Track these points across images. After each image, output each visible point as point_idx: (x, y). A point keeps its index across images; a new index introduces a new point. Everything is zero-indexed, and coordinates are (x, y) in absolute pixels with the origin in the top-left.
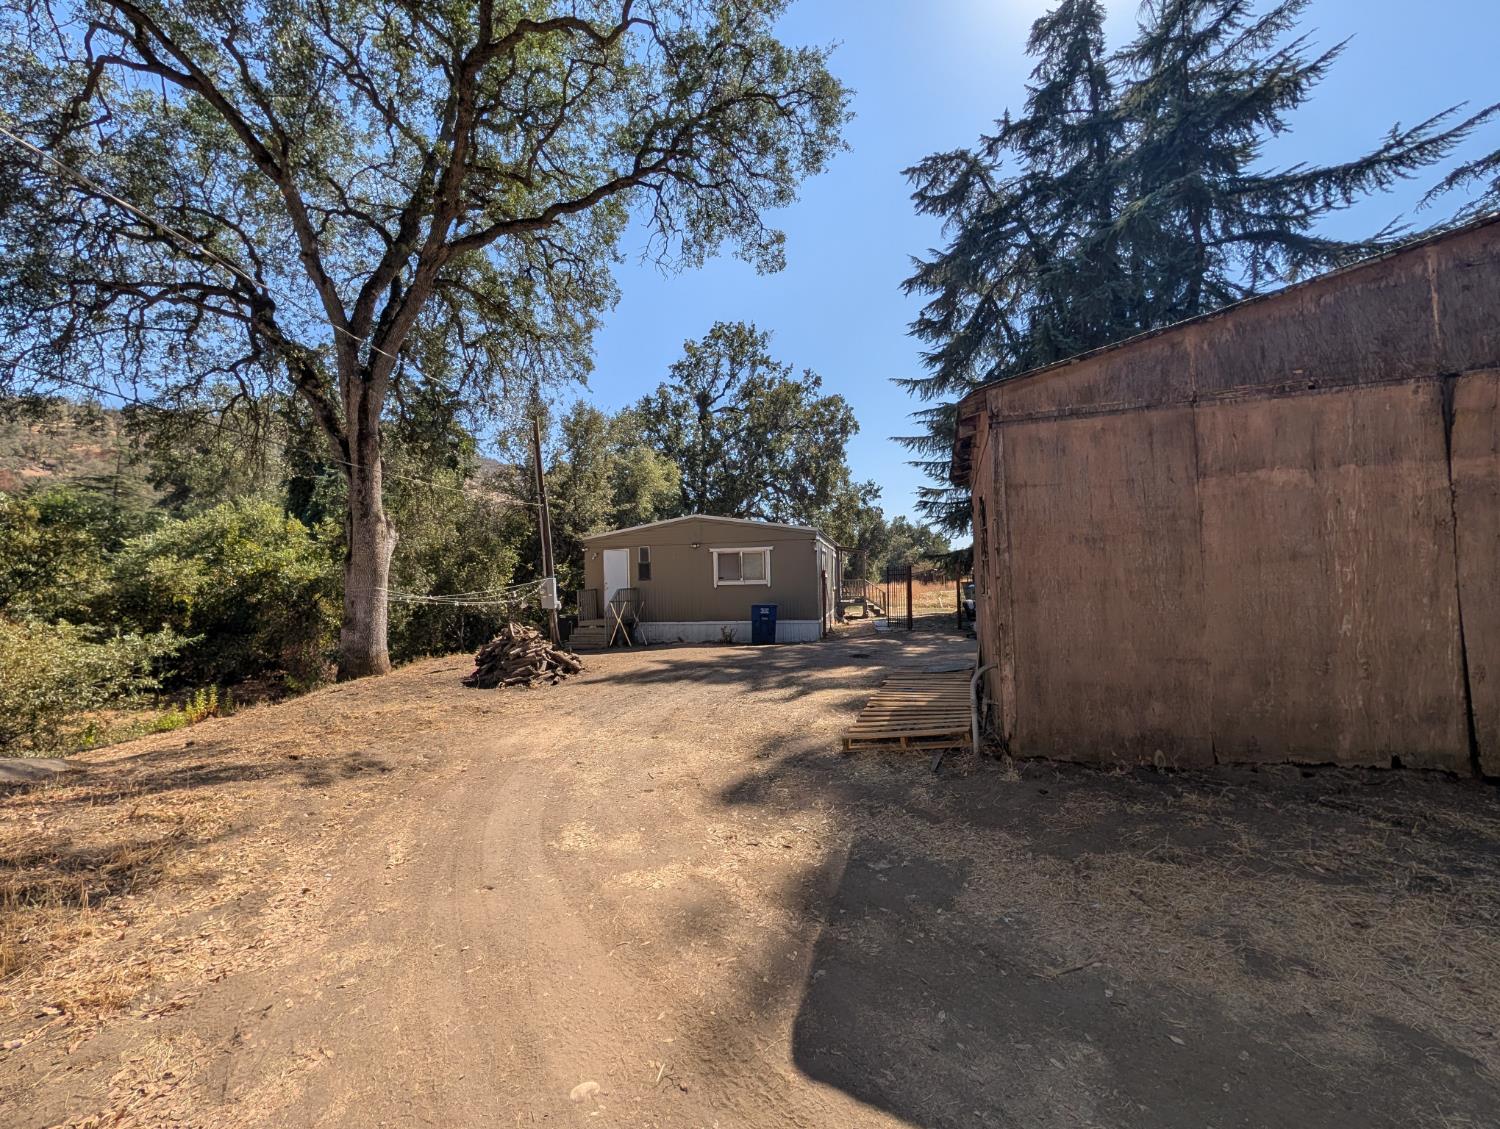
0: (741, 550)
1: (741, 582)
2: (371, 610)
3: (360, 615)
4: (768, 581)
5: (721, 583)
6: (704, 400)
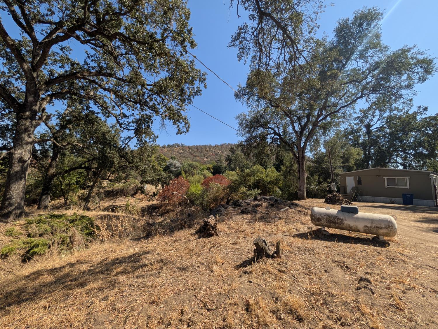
0: (396, 178)
1: (397, 187)
2: (304, 188)
3: (302, 189)
4: (408, 187)
5: (388, 187)
6: (368, 126)
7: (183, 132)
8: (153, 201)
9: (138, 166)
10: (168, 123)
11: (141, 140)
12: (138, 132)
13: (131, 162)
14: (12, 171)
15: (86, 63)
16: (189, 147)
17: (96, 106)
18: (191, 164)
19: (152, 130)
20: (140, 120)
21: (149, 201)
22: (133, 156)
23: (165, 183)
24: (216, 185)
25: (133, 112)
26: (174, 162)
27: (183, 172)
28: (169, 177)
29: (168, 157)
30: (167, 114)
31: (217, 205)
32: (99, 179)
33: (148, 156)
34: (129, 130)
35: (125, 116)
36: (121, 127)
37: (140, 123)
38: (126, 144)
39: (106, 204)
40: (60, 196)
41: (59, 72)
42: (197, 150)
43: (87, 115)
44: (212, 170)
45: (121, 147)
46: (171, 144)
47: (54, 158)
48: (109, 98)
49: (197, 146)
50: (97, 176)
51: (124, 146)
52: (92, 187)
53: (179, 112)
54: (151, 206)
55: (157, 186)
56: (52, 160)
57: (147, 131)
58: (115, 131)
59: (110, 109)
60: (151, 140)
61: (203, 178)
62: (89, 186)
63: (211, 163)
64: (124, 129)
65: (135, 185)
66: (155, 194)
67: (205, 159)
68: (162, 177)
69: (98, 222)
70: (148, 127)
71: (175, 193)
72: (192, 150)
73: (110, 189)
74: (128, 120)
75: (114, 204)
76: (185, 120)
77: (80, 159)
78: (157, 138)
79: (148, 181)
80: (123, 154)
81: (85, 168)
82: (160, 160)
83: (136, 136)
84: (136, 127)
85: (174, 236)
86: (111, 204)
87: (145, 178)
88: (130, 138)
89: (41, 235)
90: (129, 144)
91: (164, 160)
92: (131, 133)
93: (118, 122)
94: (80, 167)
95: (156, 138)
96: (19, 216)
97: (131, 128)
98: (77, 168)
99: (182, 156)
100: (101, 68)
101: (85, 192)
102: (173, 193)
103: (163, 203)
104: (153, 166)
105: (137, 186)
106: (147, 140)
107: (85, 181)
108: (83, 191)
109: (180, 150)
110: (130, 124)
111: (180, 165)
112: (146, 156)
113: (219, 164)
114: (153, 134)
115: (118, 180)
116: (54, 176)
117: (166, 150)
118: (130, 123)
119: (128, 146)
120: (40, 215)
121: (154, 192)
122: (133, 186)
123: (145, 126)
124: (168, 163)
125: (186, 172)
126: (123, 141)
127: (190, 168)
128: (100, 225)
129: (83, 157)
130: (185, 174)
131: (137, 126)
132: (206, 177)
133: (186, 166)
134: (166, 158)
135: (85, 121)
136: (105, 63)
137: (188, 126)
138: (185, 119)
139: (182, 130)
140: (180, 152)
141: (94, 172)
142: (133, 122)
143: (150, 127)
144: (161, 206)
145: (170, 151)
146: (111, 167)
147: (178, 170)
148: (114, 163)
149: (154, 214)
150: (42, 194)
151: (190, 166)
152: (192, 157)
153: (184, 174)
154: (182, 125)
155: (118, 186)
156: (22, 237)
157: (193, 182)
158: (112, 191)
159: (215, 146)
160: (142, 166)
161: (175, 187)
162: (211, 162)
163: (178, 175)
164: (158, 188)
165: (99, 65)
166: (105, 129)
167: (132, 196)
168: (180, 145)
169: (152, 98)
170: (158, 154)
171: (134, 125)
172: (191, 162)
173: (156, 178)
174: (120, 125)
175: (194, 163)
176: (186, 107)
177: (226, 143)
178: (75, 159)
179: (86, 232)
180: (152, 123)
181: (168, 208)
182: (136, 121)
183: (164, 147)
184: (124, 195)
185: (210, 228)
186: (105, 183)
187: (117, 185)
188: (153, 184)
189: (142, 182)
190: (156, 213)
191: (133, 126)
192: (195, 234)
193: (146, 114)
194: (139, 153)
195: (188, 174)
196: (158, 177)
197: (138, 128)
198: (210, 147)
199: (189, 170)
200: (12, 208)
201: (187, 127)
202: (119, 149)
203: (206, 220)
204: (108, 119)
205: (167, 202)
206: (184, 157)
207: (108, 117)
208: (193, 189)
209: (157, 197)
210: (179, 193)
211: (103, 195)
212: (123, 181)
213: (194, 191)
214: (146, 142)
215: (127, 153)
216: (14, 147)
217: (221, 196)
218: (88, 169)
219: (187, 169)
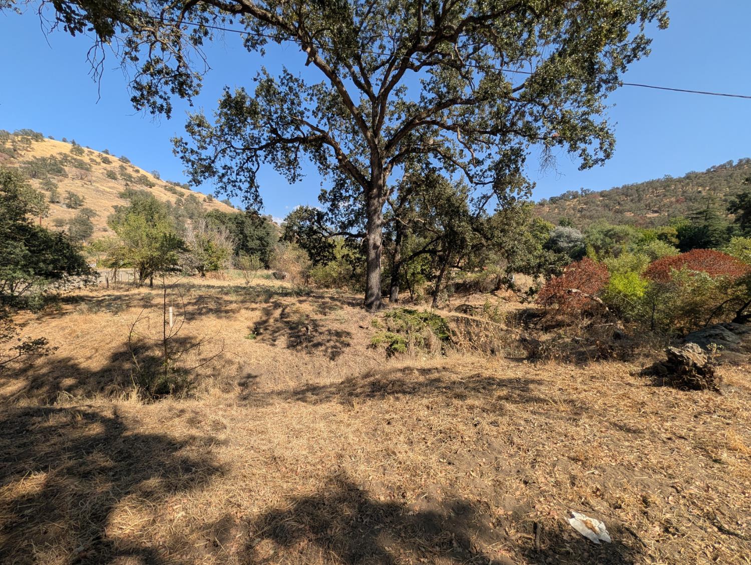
7: (596, 162)
8: (529, 303)
9: (501, 243)
10: (560, 151)
11: (505, 198)
12: (499, 185)
13: (489, 236)
14: (370, 259)
15: (423, 98)
16: (602, 194)
17: (436, 160)
18: (610, 231)
19: (523, 175)
20: (501, 162)
21: (522, 302)
22: (491, 228)
23: (553, 271)
24: (693, 275)
25: (489, 151)
26: (566, 230)
27: (591, 251)
28: (560, 259)
29: (551, 222)
30: (554, 133)
31: (696, 324)
32: (447, 266)
33: (518, 223)
34: (485, 184)
35: (478, 162)
36: (471, 182)
37: (503, 167)
38: (481, 209)
39: (457, 302)
40: (406, 288)
41: (395, 127)
42: (627, 196)
43: (427, 177)
44: (674, 240)
45: (474, 214)
46: (558, 194)
47: (398, 241)
48: (453, 140)
49: (624, 187)
50: (444, 262)
51: (477, 212)
52: (439, 278)
53: (587, 119)
54: (525, 311)
55: (536, 277)
56: (397, 245)
57: (515, 179)
58: (461, 191)
59: (456, 158)
60: (522, 193)
61: (649, 260)
62: (435, 277)
63: (670, 223)
64: (477, 184)
65: (495, 275)
66: (532, 292)
67: (651, 215)
68: (547, 261)
69: (452, 325)
70: (517, 170)
71: (574, 290)
72: (610, 199)
73: (461, 281)
74: (482, 167)
75: (467, 303)
76: (602, 133)
77: (422, 240)
78: (533, 187)
79: (520, 267)
80: (477, 226)
81: (429, 251)
82: (537, 229)
83: (495, 192)
84: (495, 176)
85: (587, 368)
86: (463, 303)
87: (513, 262)
88: (486, 198)
89: (398, 331)
90: (485, 208)
91: (544, 228)
92: (488, 189)
93: (468, 175)
94: (424, 251)
95: (530, 188)
96: (379, 307)
97: (487, 180)
98: (421, 252)
99: (584, 217)
100: (441, 96)
101: (432, 284)
102: (570, 292)
103: (547, 307)
104: (526, 242)
105: (498, 276)
106: (515, 194)
107: (431, 269)
108: (430, 283)
109: (580, 203)
110: (486, 174)
111: (581, 236)
112: (515, 225)
113: (702, 223)
114: (526, 182)
115: (470, 267)
116: (400, 263)
117: (546, 209)
118: (486, 171)
119: (484, 211)
120: (394, 309)
121: (531, 288)
122: (493, 276)
123: (510, 171)
124: (553, 234)
125: (597, 249)
126: (475, 204)
127: (608, 240)
128: (456, 330)
129: (425, 237)
130: (597, 252)
131: (497, 174)
132: (656, 258)
133: (598, 235)
134: (548, 224)
135: (426, 185)
136: (444, 86)
137: (611, 144)
138: (602, 129)
139: (593, 158)
140: (579, 207)
141: (439, 256)
142: (490, 169)
143: (520, 171)
144: (544, 313)
145: (556, 210)
146: (463, 248)
147: (576, 246)
148: (466, 241)
149: (532, 326)
150: (392, 285)
151: (606, 235)
152: (611, 214)
153: (594, 253)
154: (593, 147)
155: (470, 276)
156: (383, 329)
157: (618, 270)
158: (464, 284)
159: (688, 177)
160: (509, 244)
161: (575, 279)
162: (673, 220)
163: (579, 255)
164: (539, 280)
165: (437, 93)
166: (449, 191)
167: (492, 292)
168: (580, 192)
169: (524, 112)
170: (532, 219)
171: (492, 174)
172: (608, 226)
173: (534, 262)
174: (471, 179)
175: (618, 228)
176: (603, 102)
177: (730, 163)
178: (417, 241)
179: (441, 335)
180: (523, 161)
181: (559, 318)
182: (495, 166)
183: (542, 204)
184: (480, 291)
185: (691, 371)
186: (454, 272)
187: (469, 274)
188: (529, 274)
189: (509, 270)
190: (536, 324)
191: (491, 176)
192: (642, 374)
193: (512, 149)
194: (502, 221)
195: (602, 252)
196: (538, 261)
197: (498, 178)
198: (667, 183)
199: (604, 244)
200: (373, 298)
201: (606, 146)
202: (472, 218)
203: (676, 351)
204: (453, 174)
205: (556, 306)
206: (591, 217)
207: (453, 171)
208: (619, 284)
209: (536, 296)
210: (584, 292)
211: (453, 289)
212: (476, 269)
213: (621, 288)
214: (513, 198)
215: (482, 224)
216: (369, 233)
217: (713, 304)
218: (433, 252)
219: (599, 243)
